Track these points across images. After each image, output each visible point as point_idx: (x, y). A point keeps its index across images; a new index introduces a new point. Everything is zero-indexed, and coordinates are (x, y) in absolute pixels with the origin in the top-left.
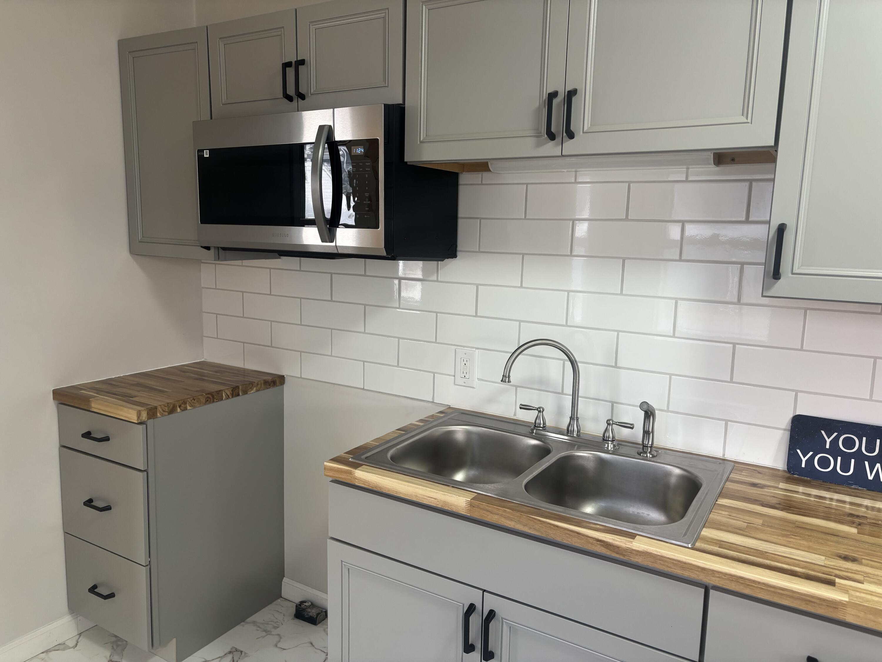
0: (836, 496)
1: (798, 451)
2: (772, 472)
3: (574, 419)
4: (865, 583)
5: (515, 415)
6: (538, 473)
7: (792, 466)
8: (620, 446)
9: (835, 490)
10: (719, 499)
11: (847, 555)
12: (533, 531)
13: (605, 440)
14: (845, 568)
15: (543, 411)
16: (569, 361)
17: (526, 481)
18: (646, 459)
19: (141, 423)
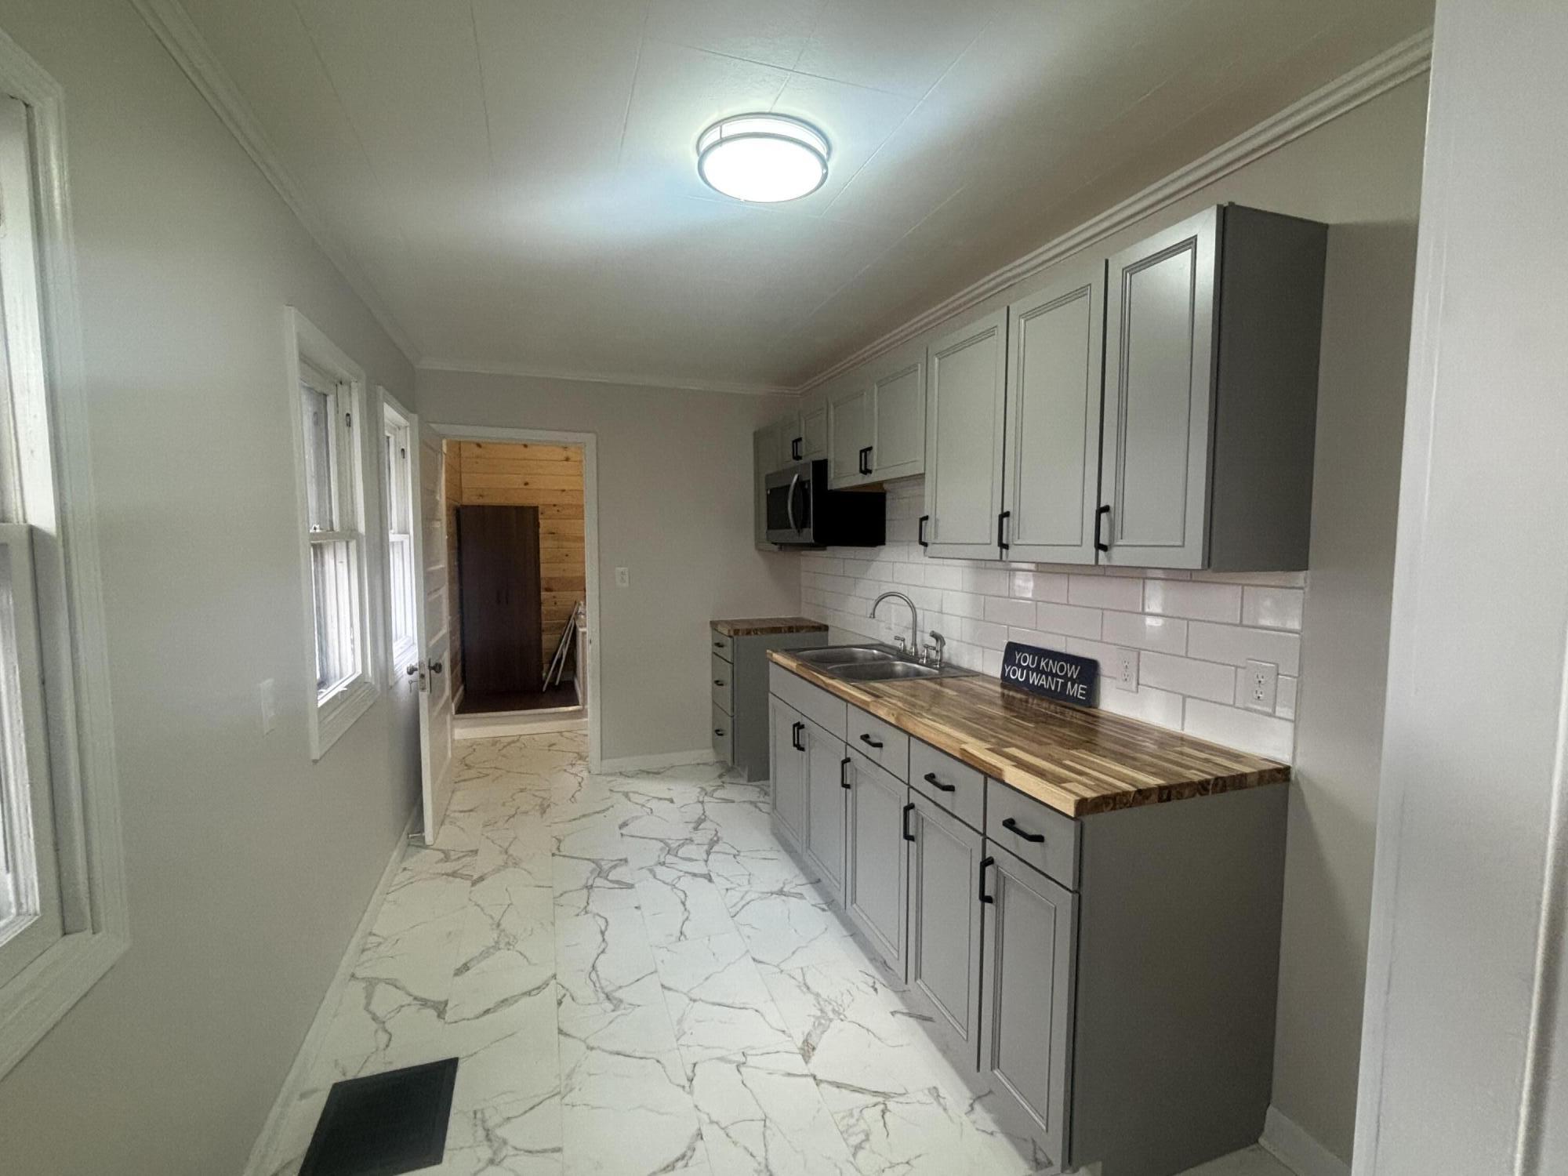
1: (1006, 665)
2: (996, 681)
7: (1003, 676)
18: (931, 668)
19: (730, 637)
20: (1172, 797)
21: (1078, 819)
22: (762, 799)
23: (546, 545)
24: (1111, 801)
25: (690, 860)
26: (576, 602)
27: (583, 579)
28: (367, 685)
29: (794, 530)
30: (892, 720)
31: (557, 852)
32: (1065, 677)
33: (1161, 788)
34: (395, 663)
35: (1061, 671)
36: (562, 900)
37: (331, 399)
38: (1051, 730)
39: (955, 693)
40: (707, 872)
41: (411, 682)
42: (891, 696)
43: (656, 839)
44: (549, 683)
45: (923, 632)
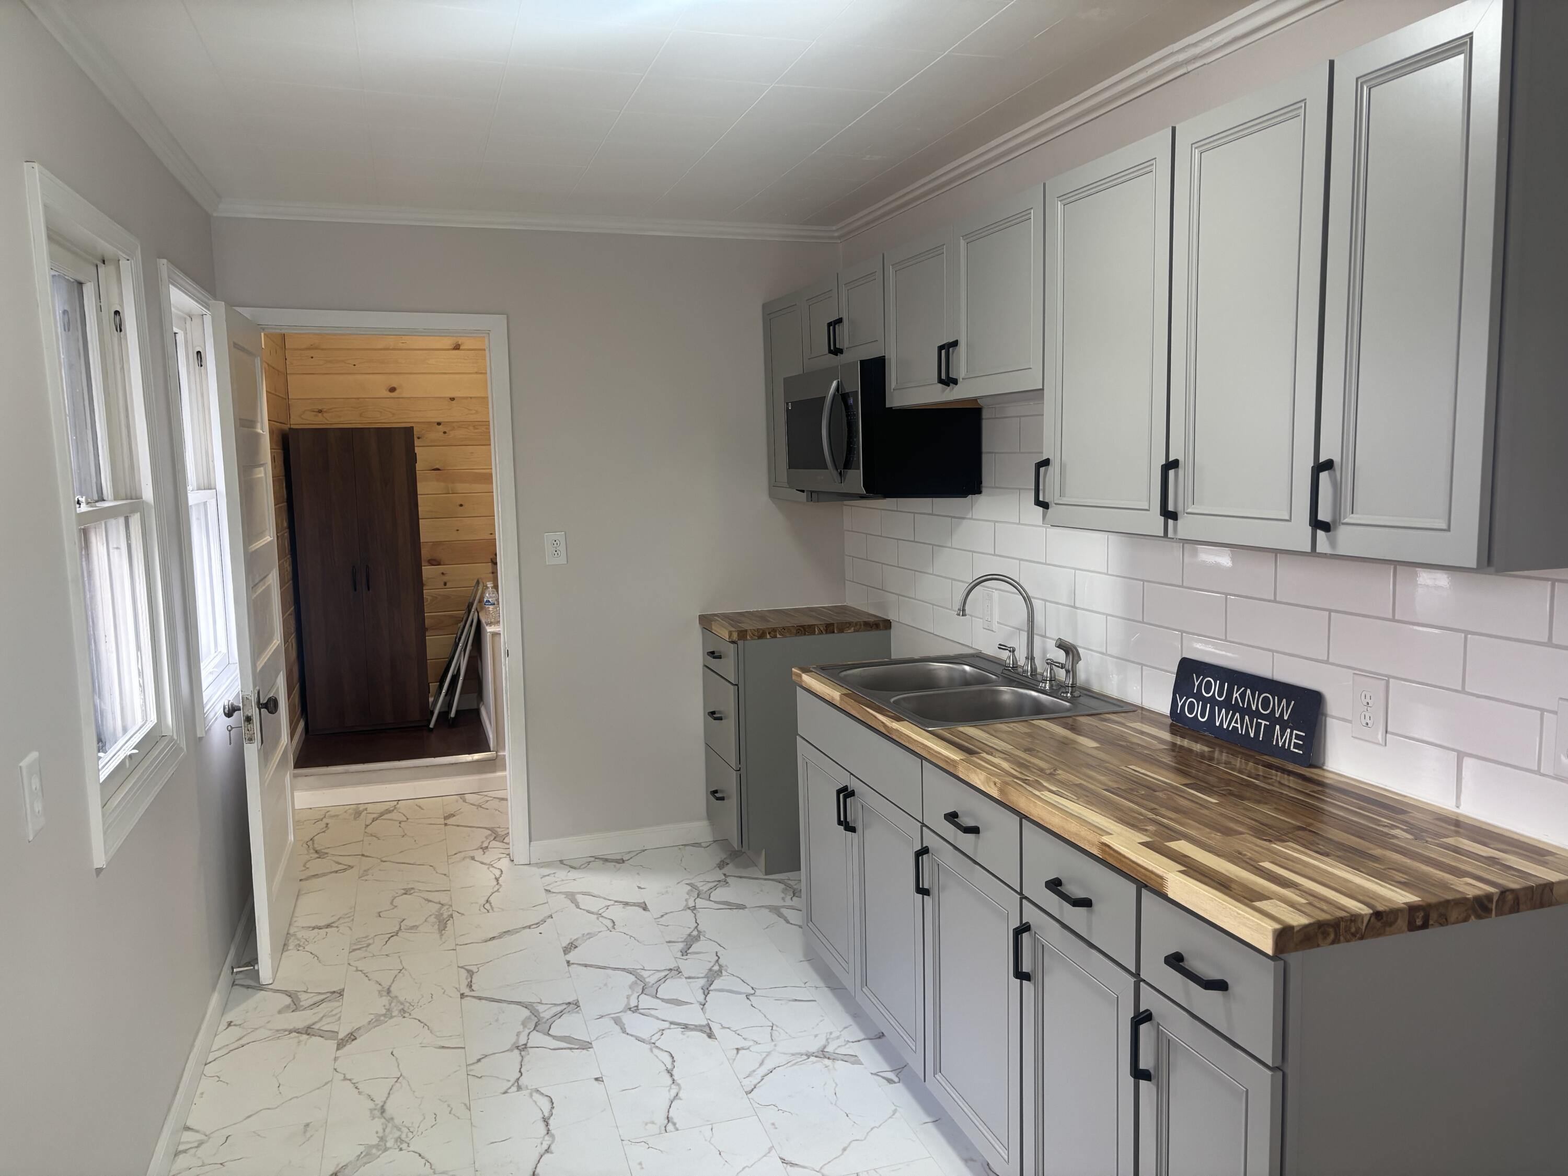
1: (1178, 696)
2: (1163, 720)
3: (1029, 659)
7: (1174, 713)
13: (1044, 680)
15: (1014, 650)
19: (733, 642)
20: (1431, 922)
21: (1281, 959)
22: (788, 902)
23: (426, 488)
24: (1331, 930)
25: (677, 1002)
26: (478, 582)
27: (492, 544)
28: (166, 740)
29: (831, 472)
30: (994, 793)
31: (467, 991)
32: (1270, 717)
33: (1412, 909)
34: (205, 701)
35: (1265, 707)
36: (478, 1069)
37: (89, 290)
38: (1247, 809)
39: (1095, 744)
40: (705, 1022)
41: (230, 729)
42: (992, 751)
43: (623, 970)
44: (440, 713)
45: (1044, 636)
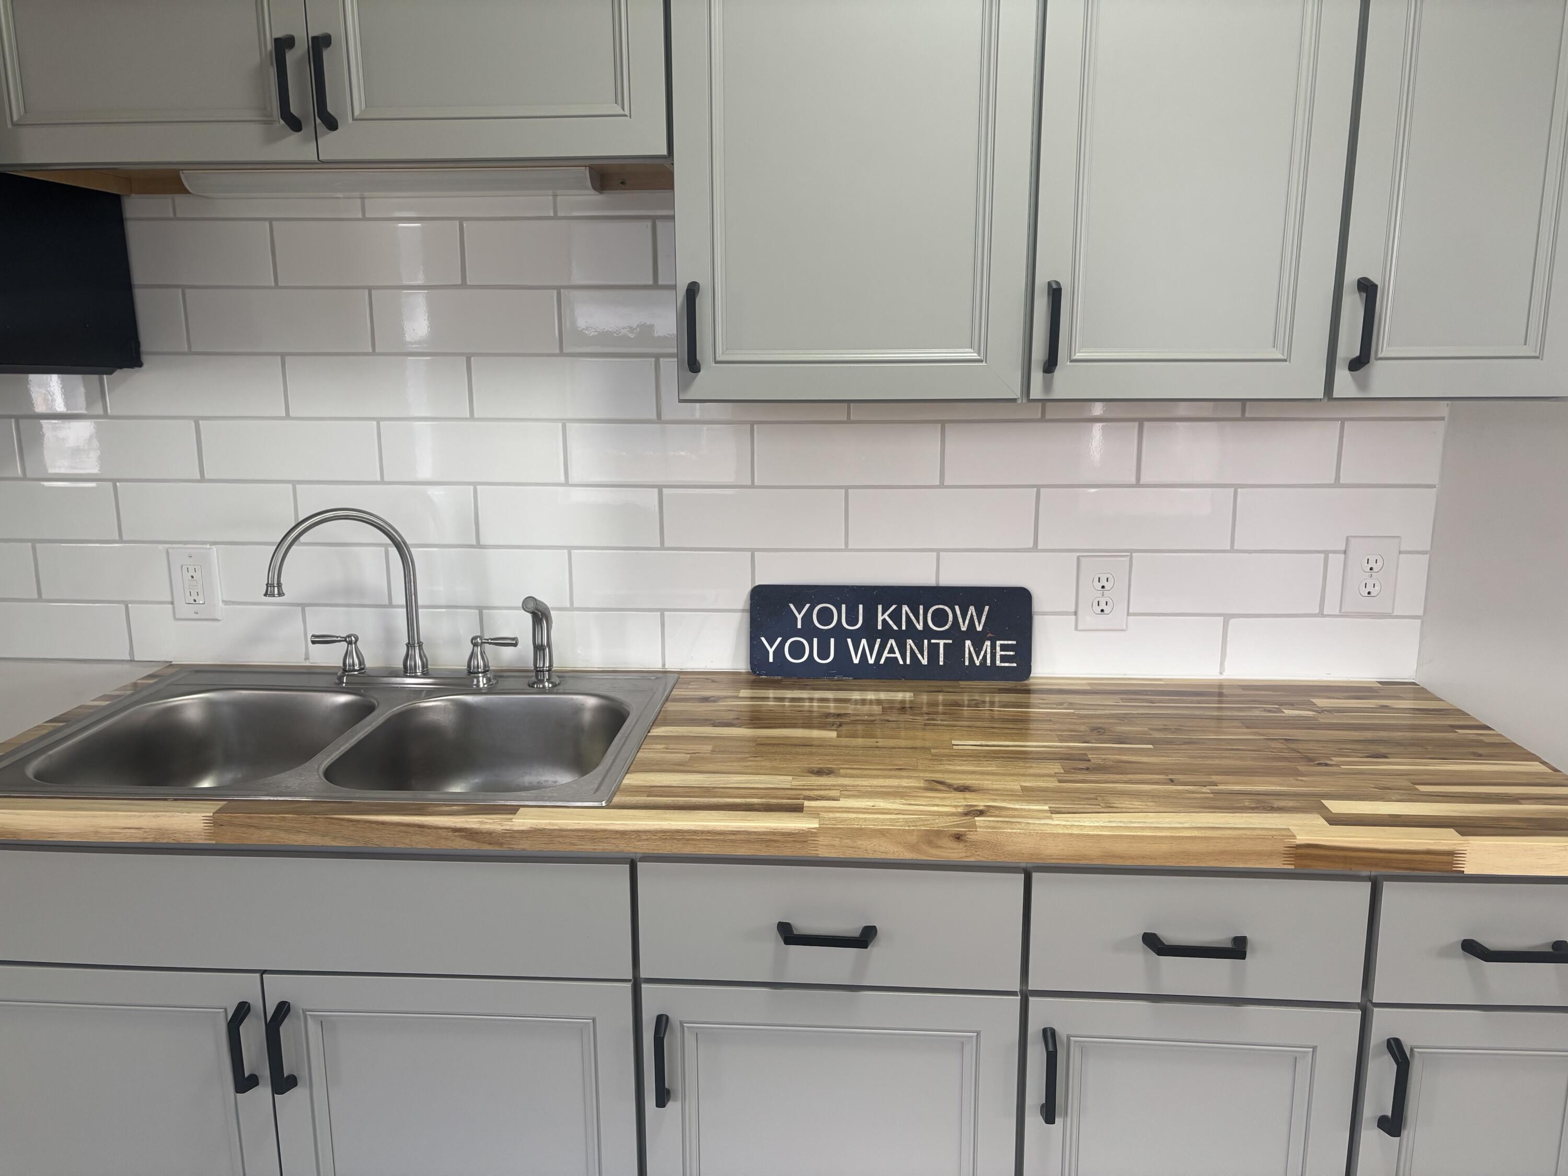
0: (817, 694)
1: (763, 639)
2: (732, 678)
3: (414, 647)
4: (841, 799)
5: (307, 658)
6: (349, 747)
7: (756, 663)
8: (498, 679)
9: (812, 687)
10: (654, 729)
11: (821, 768)
12: (342, 842)
13: (472, 673)
14: (817, 786)
15: (356, 640)
16: (393, 545)
17: (327, 763)
18: (543, 691)
32: (955, 634)
35: (940, 622)
